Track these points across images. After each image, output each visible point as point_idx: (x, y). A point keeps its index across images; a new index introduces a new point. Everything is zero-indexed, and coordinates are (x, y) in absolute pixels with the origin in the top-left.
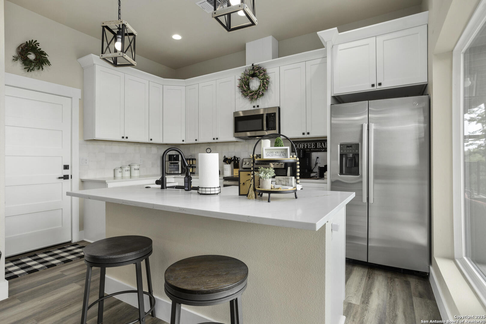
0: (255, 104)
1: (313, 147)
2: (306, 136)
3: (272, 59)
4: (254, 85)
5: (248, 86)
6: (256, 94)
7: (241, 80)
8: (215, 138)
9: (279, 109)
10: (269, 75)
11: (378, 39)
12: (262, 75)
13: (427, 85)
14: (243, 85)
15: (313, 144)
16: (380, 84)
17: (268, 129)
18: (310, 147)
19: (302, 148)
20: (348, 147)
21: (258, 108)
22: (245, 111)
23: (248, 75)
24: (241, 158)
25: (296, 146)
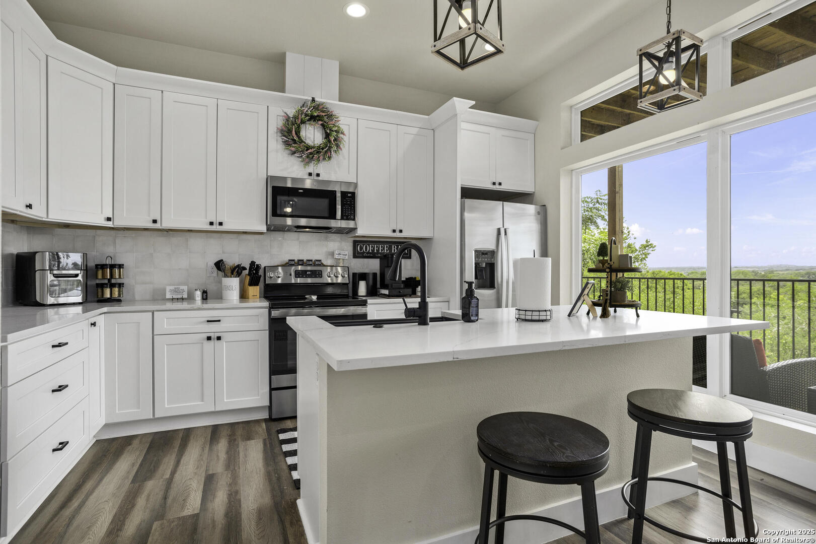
0: (311, 168)
1: (387, 251)
2: (397, 234)
4: (310, 136)
5: (300, 133)
6: (317, 153)
8: (216, 222)
12: (332, 123)
14: (291, 130)
15: (387, 247)
16: (500, 184)
17: (342, 217)
18: (382, 251)
19: (370, 251)
20: (483, 254)
21: (317, 178)
22: (293, 179)
23: (306, 115)
24: (263, 266)
25: (361, 248)
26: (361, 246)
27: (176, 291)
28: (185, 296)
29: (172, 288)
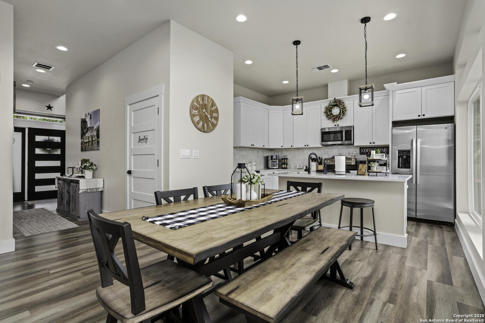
0: (336, 123)
2: (372, 144)
3: (348, 95)
4: (335, 111)
5: (331, 112)
6: (337, 117)
7: (326, 108)
8: (306, 145)
9: (353, 127)
10: (346, 105)
11: (423, 88)
12: (341, 105)
13: (454, 116)
14: (328, 112)
16: (424, 115)
17: (346, 140)
20: (403, 152)
21: (338, 126)
22: (329, 128)
23: (332, 105)
24: (324, 158)
25: (363, 151)
26: (363, 150)
27: (299, 166)
28: (302, 168)
29: (299, 165)
